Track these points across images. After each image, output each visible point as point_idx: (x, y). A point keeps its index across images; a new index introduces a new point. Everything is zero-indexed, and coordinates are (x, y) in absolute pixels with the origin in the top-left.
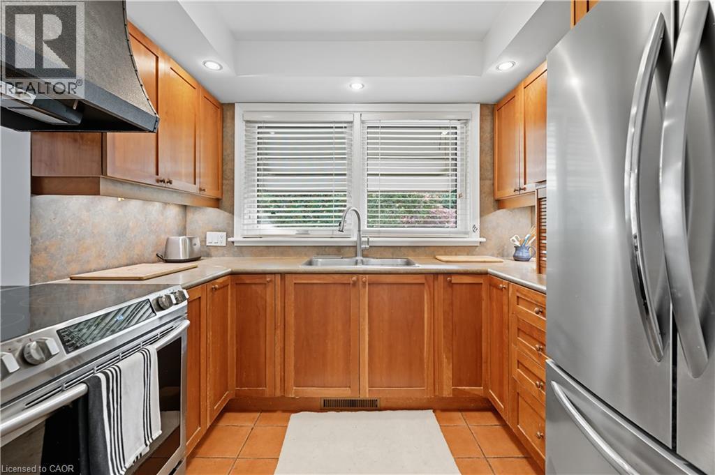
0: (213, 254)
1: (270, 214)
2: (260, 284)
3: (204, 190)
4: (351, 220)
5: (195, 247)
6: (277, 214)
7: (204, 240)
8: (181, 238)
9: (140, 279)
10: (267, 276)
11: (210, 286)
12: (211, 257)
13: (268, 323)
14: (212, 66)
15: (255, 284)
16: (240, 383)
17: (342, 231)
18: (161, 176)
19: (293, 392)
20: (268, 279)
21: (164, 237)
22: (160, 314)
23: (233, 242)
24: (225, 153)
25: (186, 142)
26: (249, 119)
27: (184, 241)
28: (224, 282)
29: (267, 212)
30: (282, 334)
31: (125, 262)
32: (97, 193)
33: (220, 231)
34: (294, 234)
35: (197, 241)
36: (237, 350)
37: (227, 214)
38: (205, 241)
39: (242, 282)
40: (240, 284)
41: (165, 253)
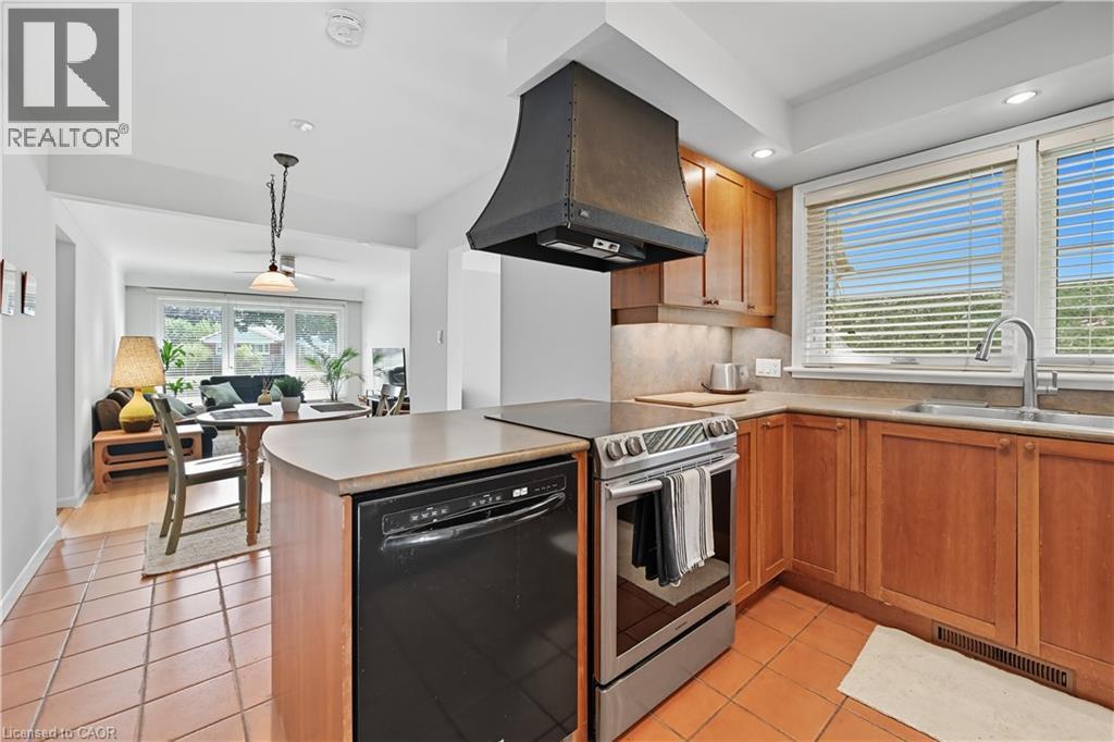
0: (763, 387)
1: (846, 334)
2: (828, 429)
3: (753, 307)
4: (1013, 340)
5: (742, 377)
6: (858, 334)
7: (753, 369)
8: (727, 365)
9: (691, 406)
10: (838, 419)
11: (761, 422)
12: (762, 390)
13: (838, 484)
14: (763, 154)
15: (820, 429)
16: (798, 554)
17: (984, 359)
18: (709, 297)
19: (878, 593)
20: (839, 424)
21: (709, 364)
22: (711, 440)
23: (790, 373)
24: (779, 257)
25: (733, 252)
26: (813, 203)
27: (731, 369)
28: (777, 420)
29: (842, 330)
30: (862, 504)
31: (674, 389)
32: (656, 320)
33: (772, 358)
34: (888, 363)
35: (744, 370)
36: (795, 510)
37: (782, 336)
38: (754, 371)
39: (801, 424)
40: (797, 426)
41: (711, 382)
